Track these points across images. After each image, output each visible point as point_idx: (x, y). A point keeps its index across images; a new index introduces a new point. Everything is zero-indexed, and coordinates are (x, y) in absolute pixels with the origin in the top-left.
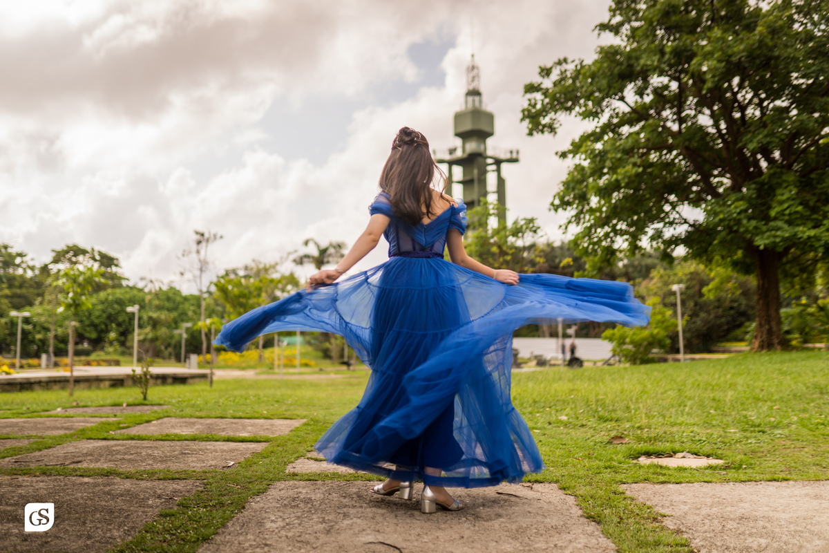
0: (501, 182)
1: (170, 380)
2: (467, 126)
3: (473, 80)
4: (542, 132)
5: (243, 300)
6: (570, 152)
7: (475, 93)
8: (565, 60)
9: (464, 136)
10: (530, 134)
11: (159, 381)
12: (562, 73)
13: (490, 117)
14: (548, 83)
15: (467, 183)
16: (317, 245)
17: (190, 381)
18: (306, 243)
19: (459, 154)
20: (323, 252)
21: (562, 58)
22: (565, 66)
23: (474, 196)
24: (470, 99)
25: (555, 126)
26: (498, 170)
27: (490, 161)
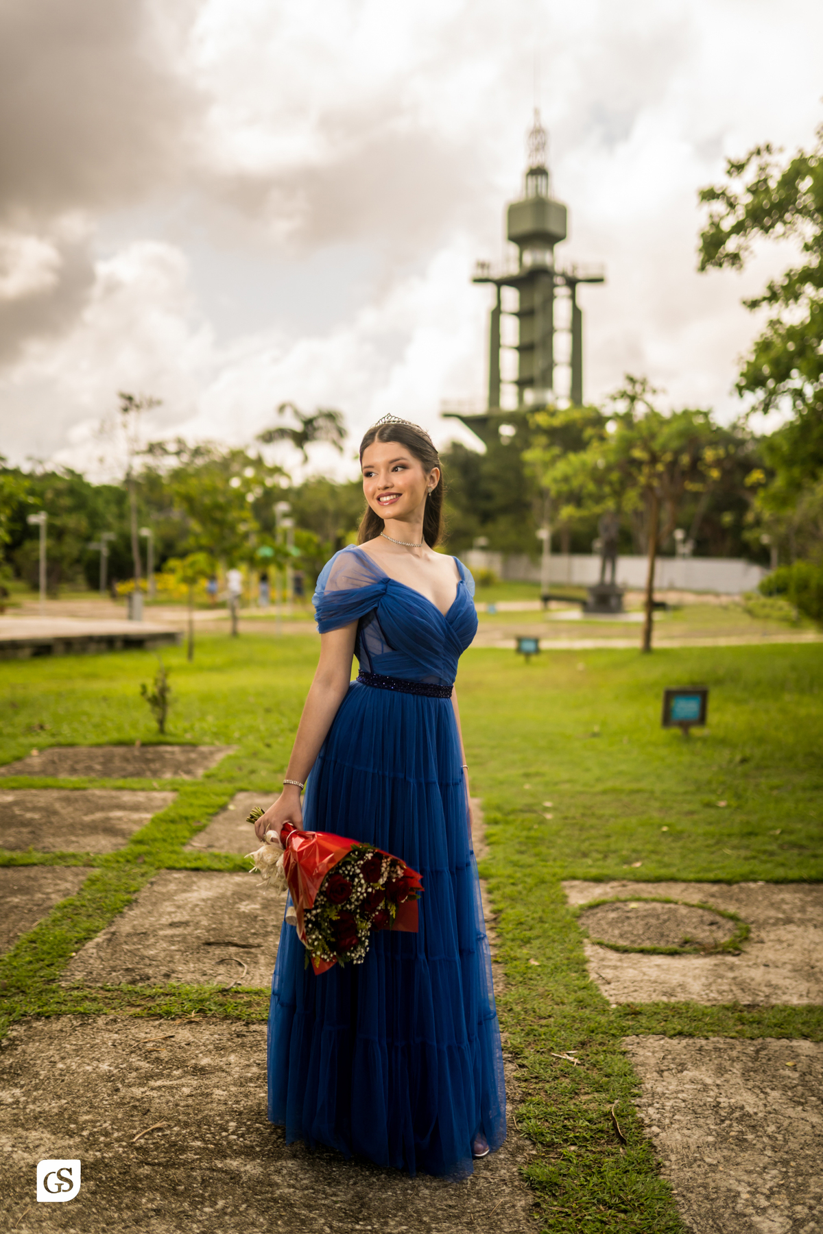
0: (577, 314)
1: (119, 644)
2: (526, 225)
3: (537, 150)
4: (720, 265)
5: (218, 515)
6: (764, 299)
7: (538, 172)
8: (768, 148)
9: (522, 240)
10: (703, 268)
11: (103, 646)
12: (762, 169)
13: (562, 211)
14: (738, 187)
15: (524, 315)
16: (297, 413)
17: (149, 644)
18: (282, 409)
19: (513, 270)
20: (309, 423)
21: (762, 144)
22: (766, 157)
23: (537, 336)
24: (532, 181)
25: (743, 255)
26: (573, 297)
27: (559, 280)
